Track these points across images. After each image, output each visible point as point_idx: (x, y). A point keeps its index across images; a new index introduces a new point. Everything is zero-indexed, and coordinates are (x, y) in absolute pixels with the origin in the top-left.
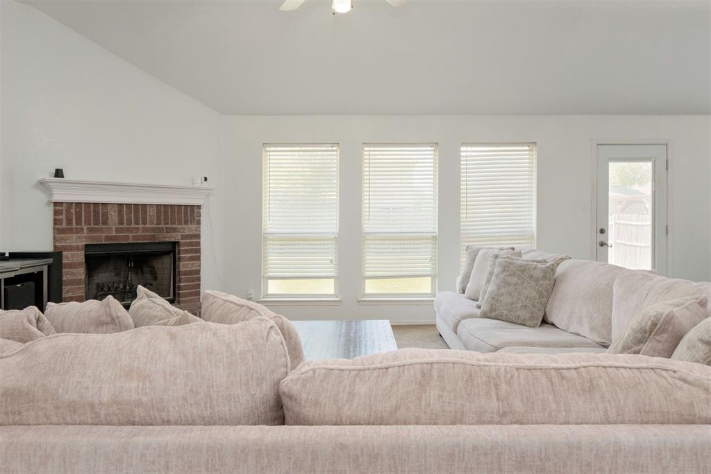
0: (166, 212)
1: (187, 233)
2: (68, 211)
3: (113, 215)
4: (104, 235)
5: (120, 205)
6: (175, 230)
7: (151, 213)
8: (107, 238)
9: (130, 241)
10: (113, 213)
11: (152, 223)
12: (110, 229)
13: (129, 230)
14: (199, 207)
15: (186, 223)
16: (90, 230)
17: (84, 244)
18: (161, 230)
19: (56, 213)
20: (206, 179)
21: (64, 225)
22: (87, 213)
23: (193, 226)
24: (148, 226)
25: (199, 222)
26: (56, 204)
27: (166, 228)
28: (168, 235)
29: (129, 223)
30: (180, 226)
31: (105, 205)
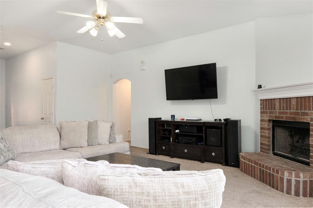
0: (301, 102)
2: (263, 103)
4: (274, 115)
5: (280, 99)
6: (306, 114)
7: (294, 102)
8: (276, 117)
10: (277, 104)
11: (293, 109)
12: (276, 112)
13: (283, 113)
16: (270, 113)
17: (268, 119)
18: (298, 114)
21: (262, 110)
22: (269, 104)
24: (292, 111)
26: (261, 100)
27: (301, 112)
28: (302, 117)
29: (284, 110)
30: (310, 112)
31: (274, 99)
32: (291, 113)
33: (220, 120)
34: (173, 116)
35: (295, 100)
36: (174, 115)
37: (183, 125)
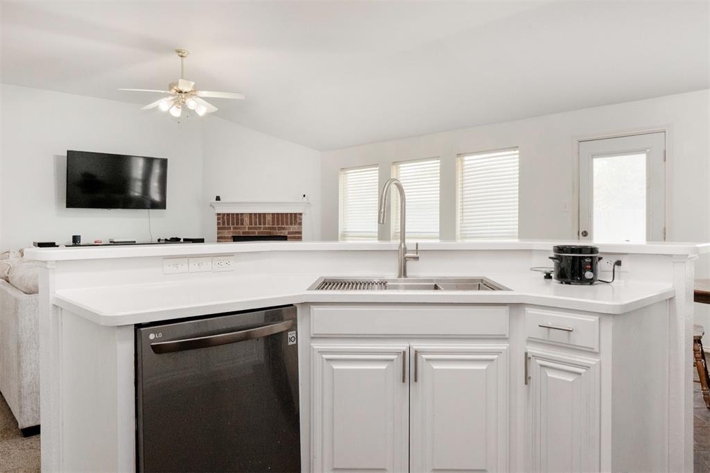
0: (278, 218)
1: (292, 230)
2: (223, 218)
3: (247, 220)
4: (241, 231)
5: (251, 214)
6: (284, 229)
7: (269, 218)
8: (243, 233)
9: (256, 235)
11: (269, 224)
12: (245, 227)
13: (255, 228)
14: (301, 214)
15: (291, 224)
16: (235, 228)
18: (274, 229)
19: (218, 219)
20: (304, 196)
21: (221, 226)
22: (233, 218)
23: (296, 227)
24: (267, 226)
25: (300, 224)
26: (218, 214)
27: (278, 227)
28: (280, 231)
29: (256, 224)
31: (242, 214)
32: (265, 228)
35: (270, 216)
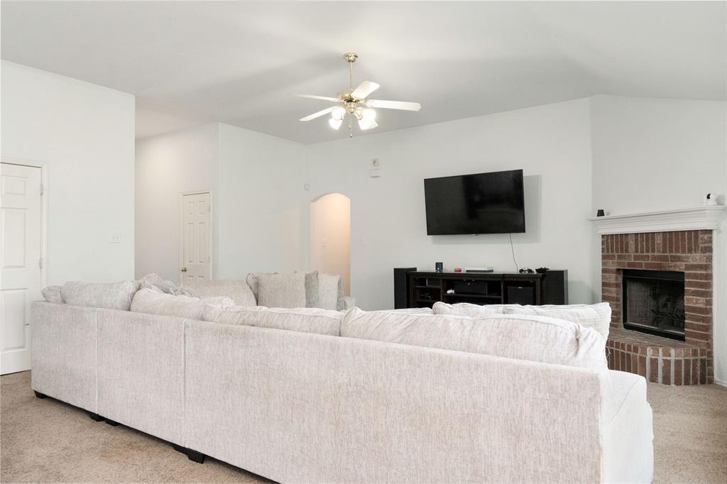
0: (671, 240)
1: (691, 262)
3: (632, 244)
4: (626, 261)
5: (636, 234)
6: (679, 259)
7: (659, 240)
8: (629, 264)
10: (631, 242)
11: (659, 251)
12: (630, 256)
13: (643, 258)
14: (710, 232)
15: (690, 251)
16: (619, 257)
17: (615, 268)
18: (665, 258)
19: (603, 242)
20: (709, 196)
21: (606, 253)
23: (704, 255)
24: (656, 254)
26: (603, 236)
27: (671, 256)
28: (673, 264)
29: (642, 252)
30: (684, 255)
31: (627, 235)
32: (654, 258)
33: (530, 271)
34: (439, 265)
35: (660, 237)
36: (442, 263)
37: (462, 280)
